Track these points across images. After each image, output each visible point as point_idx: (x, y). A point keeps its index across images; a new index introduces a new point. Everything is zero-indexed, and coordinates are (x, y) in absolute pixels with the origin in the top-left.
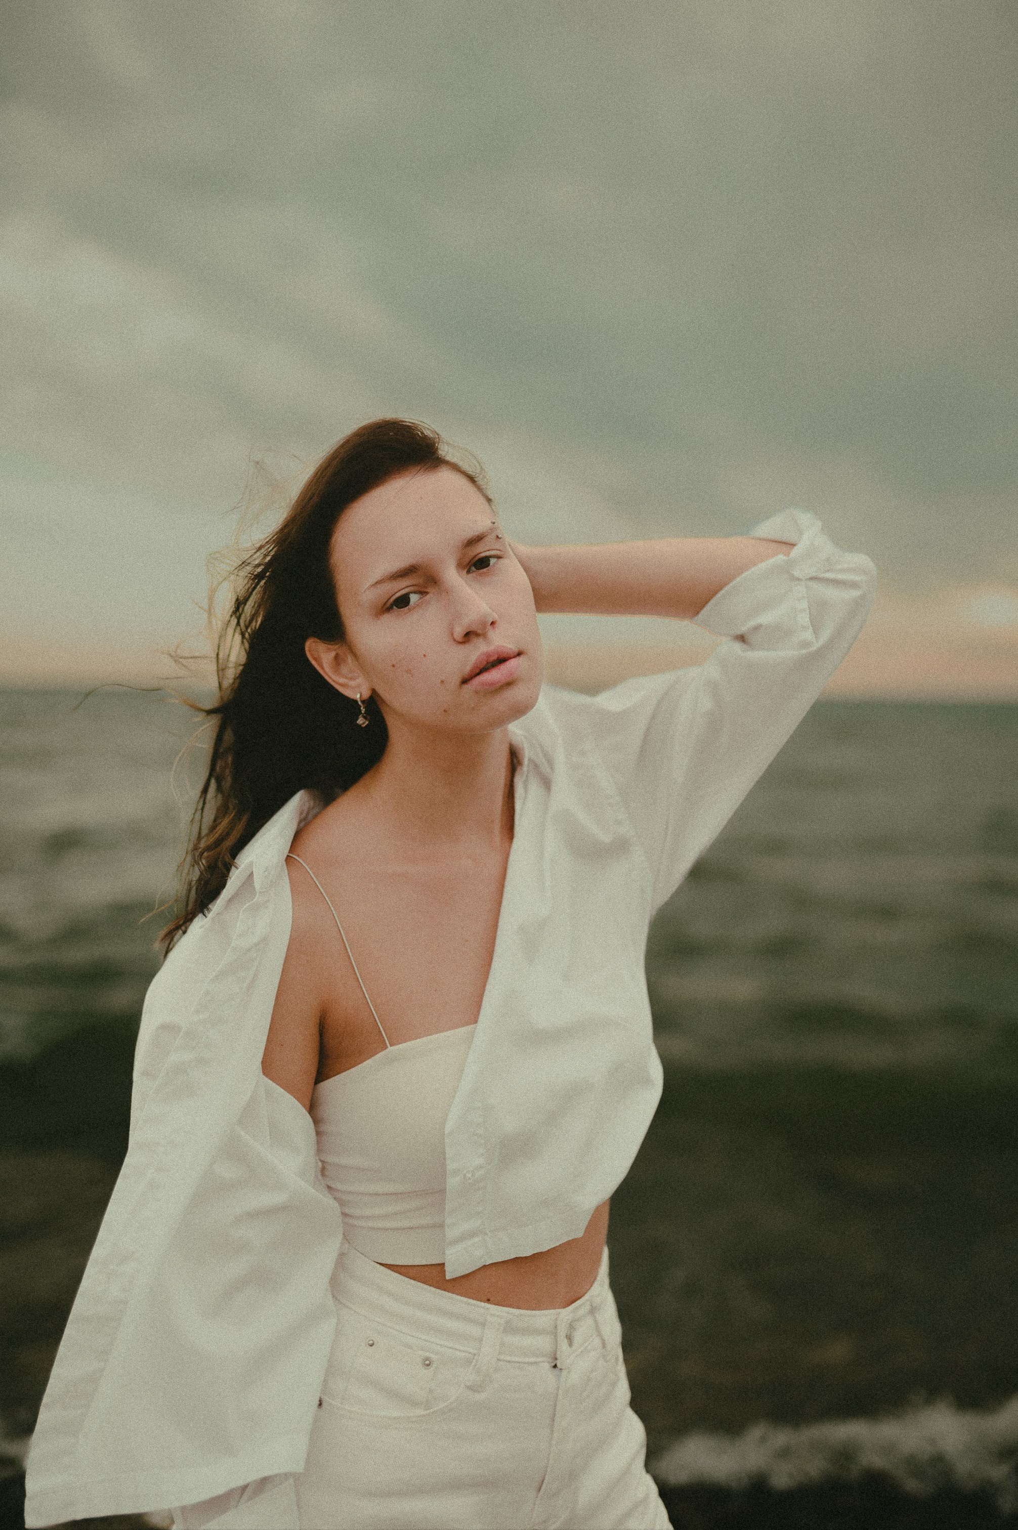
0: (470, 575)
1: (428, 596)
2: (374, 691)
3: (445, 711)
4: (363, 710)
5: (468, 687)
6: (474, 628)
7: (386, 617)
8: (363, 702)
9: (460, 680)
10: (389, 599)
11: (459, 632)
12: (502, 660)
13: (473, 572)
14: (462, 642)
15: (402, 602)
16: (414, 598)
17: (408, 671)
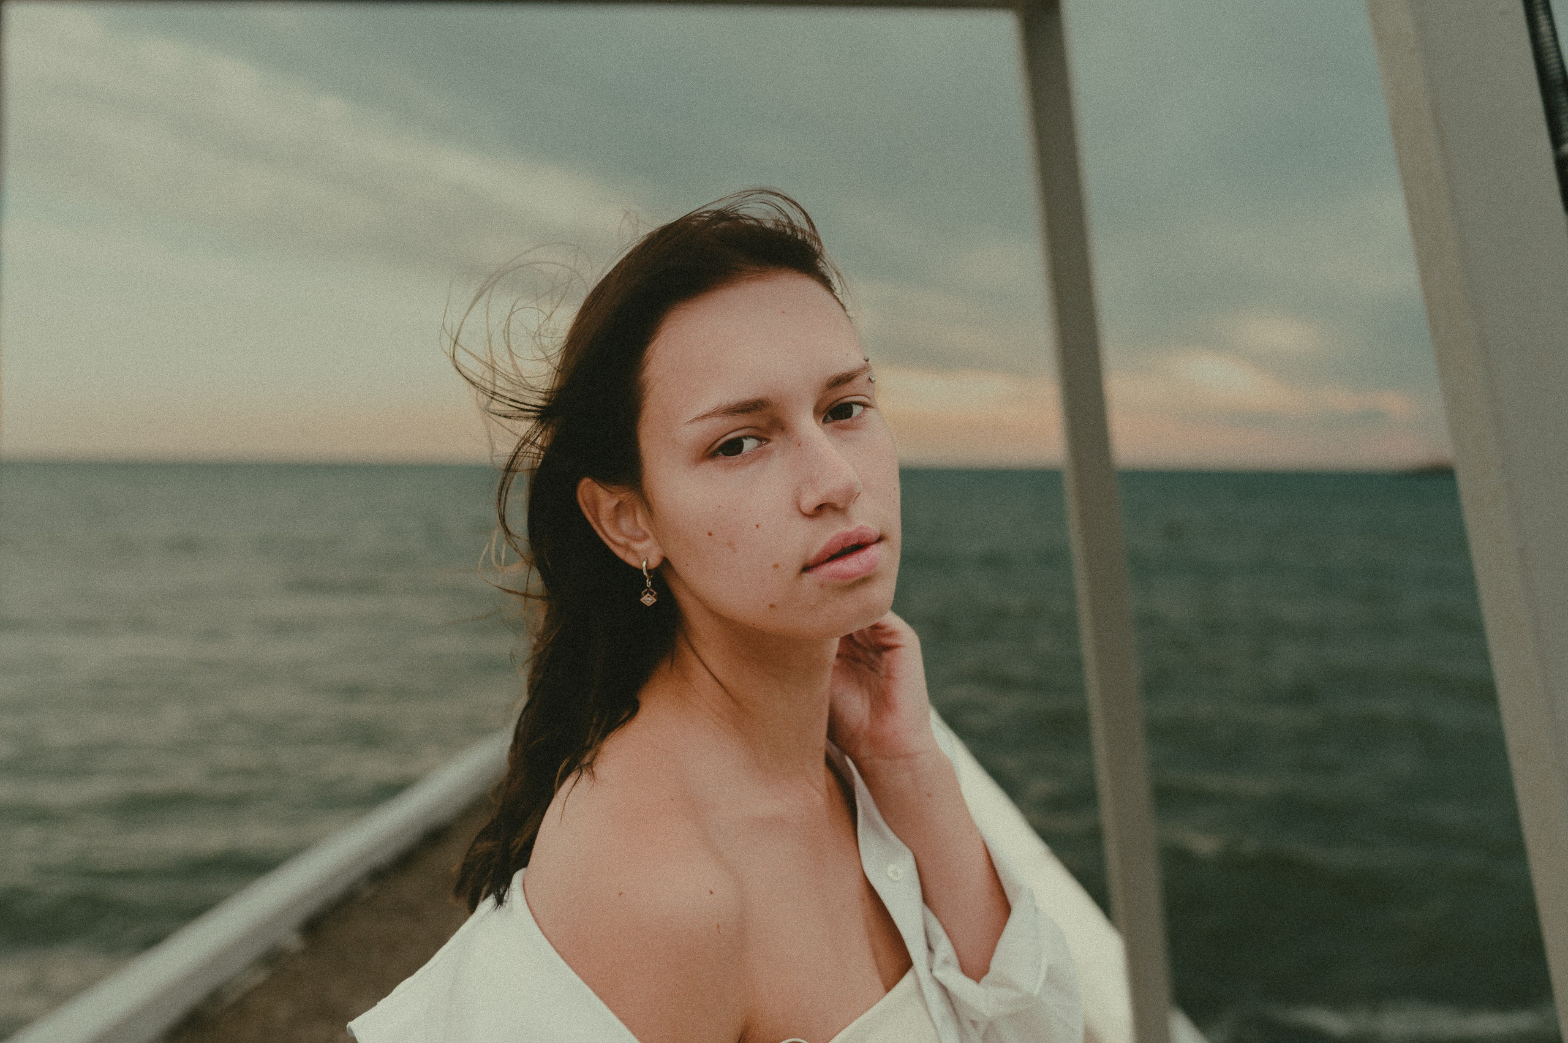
0: (826, 425)
1: (770, 445)
2: (665, 562)
3: (772, 606)
4: (649, 583)
5: (809, 578)
6: (835, 499)
7: (709, 466)
8: (648, 571)
9: (800, 568)
10: (715, 442)
11: (810, 501)
12: (859, 546)
13: (830, 422)
14: (810, 516)
15: (732, 448)
16: (749, 445)
17: (730, 544)
